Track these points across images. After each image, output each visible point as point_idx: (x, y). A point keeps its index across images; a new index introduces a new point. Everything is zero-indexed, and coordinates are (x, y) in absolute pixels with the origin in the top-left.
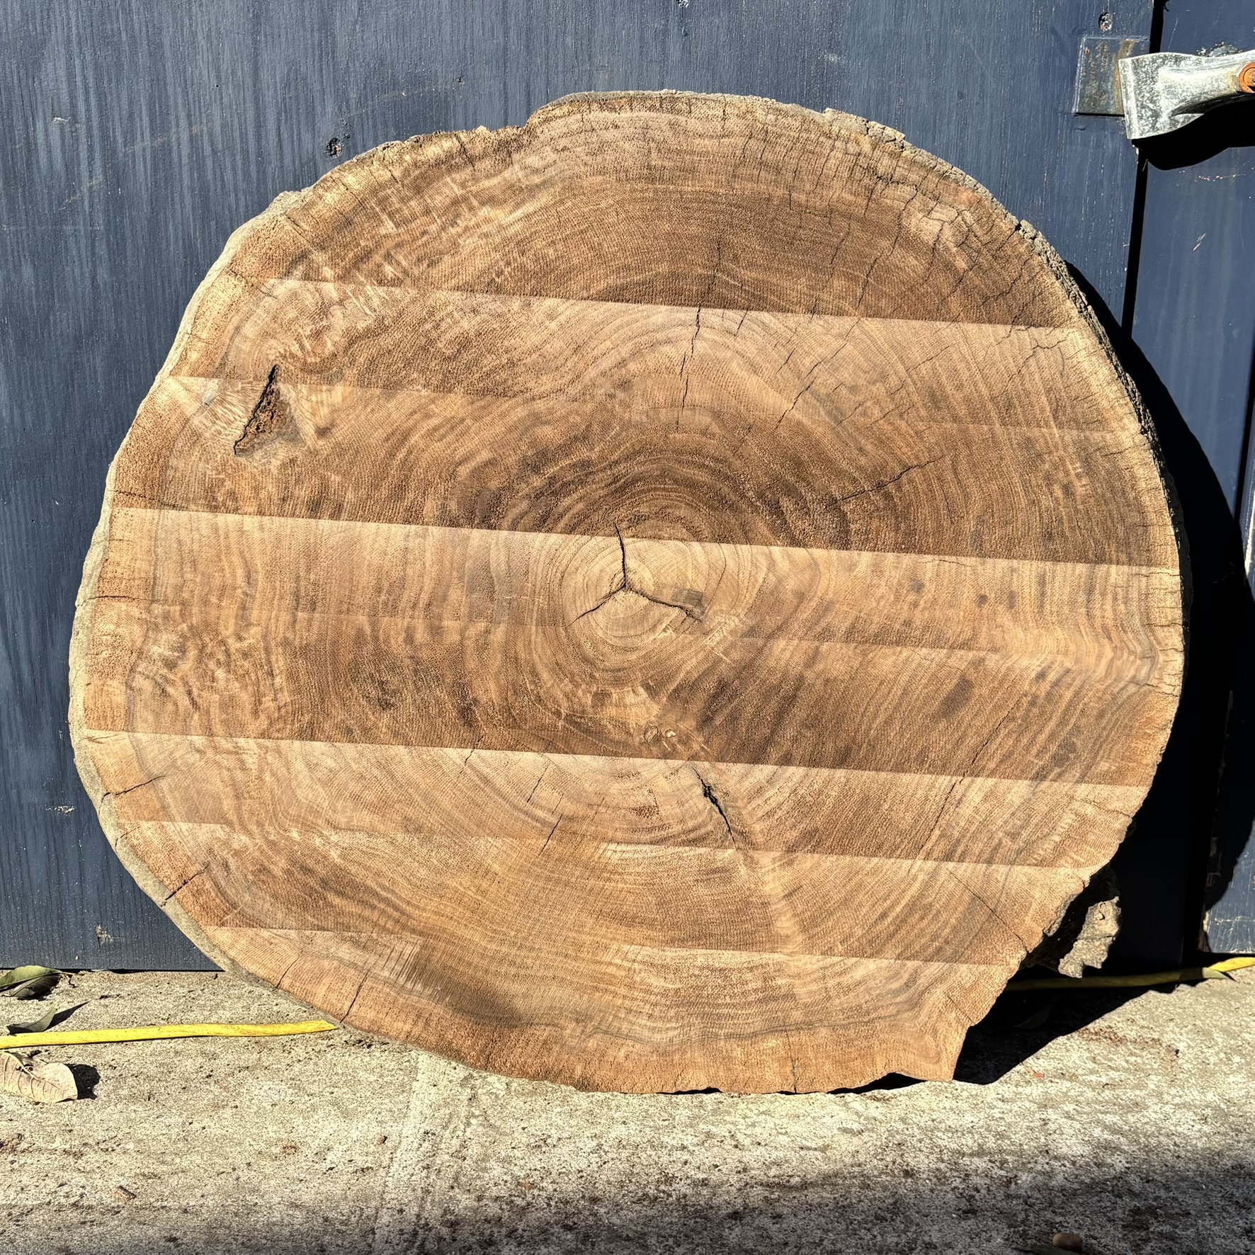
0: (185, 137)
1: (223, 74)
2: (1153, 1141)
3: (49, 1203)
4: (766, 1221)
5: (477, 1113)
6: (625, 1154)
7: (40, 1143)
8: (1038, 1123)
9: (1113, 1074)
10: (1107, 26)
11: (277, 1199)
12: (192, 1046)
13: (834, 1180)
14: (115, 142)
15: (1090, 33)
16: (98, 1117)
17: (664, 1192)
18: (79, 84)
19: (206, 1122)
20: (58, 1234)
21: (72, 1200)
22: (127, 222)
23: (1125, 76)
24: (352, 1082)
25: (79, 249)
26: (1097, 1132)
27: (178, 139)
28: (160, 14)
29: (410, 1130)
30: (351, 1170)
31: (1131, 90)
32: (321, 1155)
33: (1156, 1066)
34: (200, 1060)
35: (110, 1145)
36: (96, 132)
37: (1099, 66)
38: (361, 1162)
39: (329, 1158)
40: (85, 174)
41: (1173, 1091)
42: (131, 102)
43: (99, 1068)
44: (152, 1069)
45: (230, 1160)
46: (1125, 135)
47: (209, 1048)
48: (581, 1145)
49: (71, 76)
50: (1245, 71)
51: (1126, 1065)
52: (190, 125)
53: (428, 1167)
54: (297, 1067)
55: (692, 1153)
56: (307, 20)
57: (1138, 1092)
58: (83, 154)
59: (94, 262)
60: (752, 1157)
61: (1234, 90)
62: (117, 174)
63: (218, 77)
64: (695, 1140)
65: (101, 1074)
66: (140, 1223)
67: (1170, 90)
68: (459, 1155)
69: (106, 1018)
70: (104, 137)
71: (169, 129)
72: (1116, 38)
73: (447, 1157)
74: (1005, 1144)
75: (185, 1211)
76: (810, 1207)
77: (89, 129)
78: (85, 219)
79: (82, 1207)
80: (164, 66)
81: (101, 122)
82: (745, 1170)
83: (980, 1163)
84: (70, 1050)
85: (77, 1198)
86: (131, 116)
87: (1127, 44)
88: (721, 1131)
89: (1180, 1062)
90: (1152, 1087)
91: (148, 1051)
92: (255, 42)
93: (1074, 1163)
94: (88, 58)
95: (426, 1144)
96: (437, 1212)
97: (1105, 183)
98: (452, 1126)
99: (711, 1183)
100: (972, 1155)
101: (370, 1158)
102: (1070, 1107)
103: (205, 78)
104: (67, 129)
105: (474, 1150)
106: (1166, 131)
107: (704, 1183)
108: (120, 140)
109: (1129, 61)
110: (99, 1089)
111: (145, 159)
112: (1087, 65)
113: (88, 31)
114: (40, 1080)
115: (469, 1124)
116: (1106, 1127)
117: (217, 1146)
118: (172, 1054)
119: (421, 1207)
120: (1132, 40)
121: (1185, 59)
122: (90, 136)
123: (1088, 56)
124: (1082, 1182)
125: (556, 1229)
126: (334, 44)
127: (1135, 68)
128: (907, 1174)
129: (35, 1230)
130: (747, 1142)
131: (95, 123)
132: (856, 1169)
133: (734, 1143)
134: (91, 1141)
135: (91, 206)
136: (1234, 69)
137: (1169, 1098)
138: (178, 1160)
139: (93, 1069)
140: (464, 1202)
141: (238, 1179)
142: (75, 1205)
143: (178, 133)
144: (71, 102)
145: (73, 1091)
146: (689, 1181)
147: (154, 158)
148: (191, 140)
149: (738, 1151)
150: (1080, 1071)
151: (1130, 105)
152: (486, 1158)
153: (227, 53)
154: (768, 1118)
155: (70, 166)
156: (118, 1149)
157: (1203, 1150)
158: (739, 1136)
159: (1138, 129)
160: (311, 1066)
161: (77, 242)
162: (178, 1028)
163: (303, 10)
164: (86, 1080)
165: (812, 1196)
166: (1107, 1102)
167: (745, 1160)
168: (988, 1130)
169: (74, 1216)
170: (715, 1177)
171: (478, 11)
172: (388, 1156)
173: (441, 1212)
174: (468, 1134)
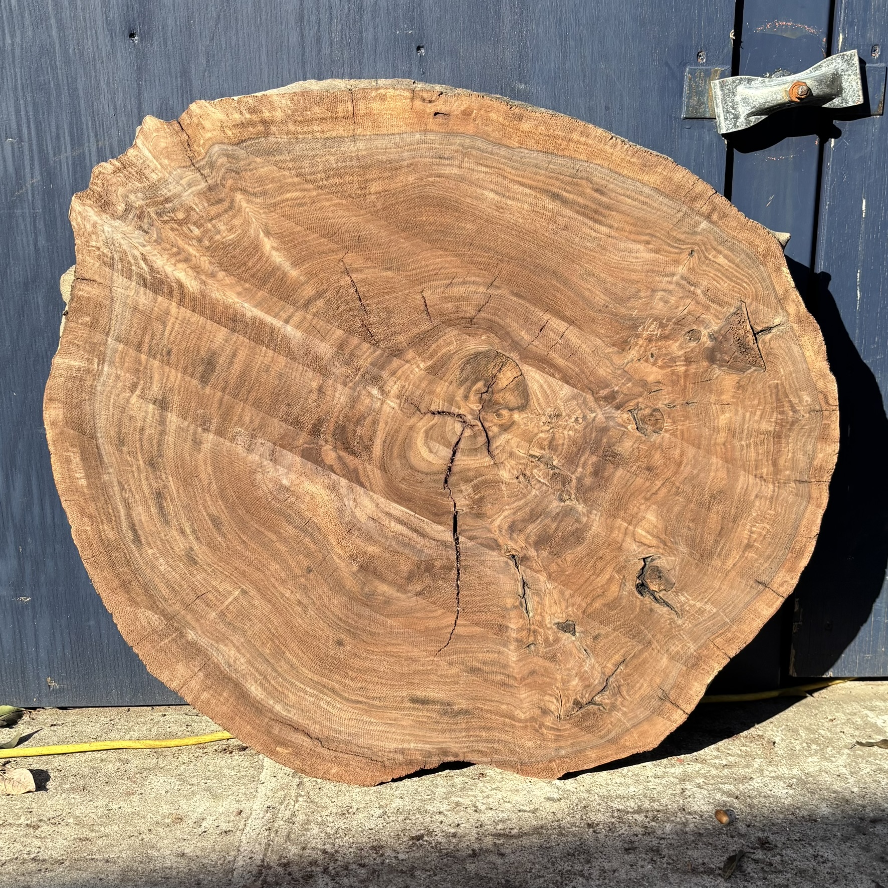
0: (94, 149)
1: (118, 107)
2: (755, 801)
3: (17, 858)
4: (494, 858)
5: (303, 793)
6: (401, 818)
7: (11, 820)
8: (678, 791)
9: (730, 759)
10: (702, 60)
11: (168, 852)
12: (113, 755)
13: (540, 830)
14: (48, 154)
15: (691, 65)
16: (49, 803)
17: (427, 841)
18: (23, 116)
19: (122, 804)
20: (22, 878)
21: (32, 856)
22: (57, 206)
23: (715, 92)
24: (219, 776)
25: (25, 225)
26: (718, 796)
27: (90, 151)
28: (76, 69)
29: (257, 806)
30: (218, 832)
31: (719, 101)
32: (198, 823)
33: (759, 753)
34: (118, 764)
35: (57, 820)
36: (35, 147)
37: (698, 86)
38: (224, 827)
39: (204, 824)
40: (28, 176)
41: (771, 769)
42: (57, 128)
43: (49, 771)
44: (86, 771)
45: (138, 828)
46: (717, 131)
47: (124, 756)
48: (372, 813)
49: (18, 112)
50: (793, 87)
51: (739, 752)
52: (97, 141)
53: (269, 829)
54: (182, 767)
55: (446, 816)
56: (173, 70)
57: (747, 770)
58: (27, 162)
59: (36, 234)
60: (487, 817)
61: (786, 99)
62: (49, 175)
63: (115, 109)
64: (448, 808)
65: (51, 775)
66: (77, 869)
67: (745, 100)
68: (290, 821)
69: (55, 739)
70: (41, 151)
71: (83, 145)
72: (709, 67)
73: (282, 822)
74: (656, 805)
75: (107, 861)
76: (523, 848)
77: (30, 146)
78: (29, 205)
79: (39, 860)
80: (79, 103)
81: (38, 141)
82: (481, 826)
83: (640, 818)
84: (30, 760)
85: (35, 855)
86: (58, 137)
87: (716, 71)
88: (466, 801)
89: (776, 749)
90: (757, 766)
91: (83, 759)
92: (139, 86)
93: (701, 816)
94: (29, 99)
95: (269, 814)
96: (275, 857)
97: (705, 164)
98: (286, 802)
99: (458, 835)
100: (634, 813)
101: (231, 824)
102: (700, 781)
103: (106, 110)
104: (16, 146)
105: (300, 817)
106: (743, 127)
107: (454, 835)
108: (51, 152)
109: (717, 82)
110: (50, 785)
111: (68, 164)
112: (690, 86)
113: (28, 81)
114: (11, 779)
115: (297, 801)
116: (724, 793)
117: (128, 819)
118: (99, 761)
119: (265, 855)
120: (719, 69)
121: (754, 80)
122: (31, 150)
123: (690, 80)
124: (707, 829)
125: (354, 866)
126: (191, 85)
127: (722, 87)
128: (589, 826)
129: (8, 876)
130: (483, 808)
131: (34, 142)
132: (556, 823)
133: (474, 809)
134: (44, 818)
135: (33, 196)
136: (786, 86)
137: (768, 773)
138: (103, 829)
139: (46, 772)
140: (293, 851)
141: (143, 839)
142: (34, 859)
143: (89, 147)
144: (18, 128)
145: (32, 786)
146: (444, 834)
147: (74, 163)
148: (98, 151)
149: (477, 814)
150: (708, 757)
151: (719, 111)
152: (308, 822)
153: (121, 95)
154: (498, 792)
155: (18, 170)
156: (62, 823)
157: (789, 806)
158: (478, 804)
159: (725, 127)
160: (192, 766)
161: (24, 220)
162: (102, 743)
163: (170, 63)
164: (41, 779)
165: (525, 841)
166: (726, 777)
167: (481, 819)
168: (645, 796)
169: (32, 866)
170: (460, 831)
171: (285, 62)
172: (243, 822)
173: (278, 857)
174: (296, 807)
